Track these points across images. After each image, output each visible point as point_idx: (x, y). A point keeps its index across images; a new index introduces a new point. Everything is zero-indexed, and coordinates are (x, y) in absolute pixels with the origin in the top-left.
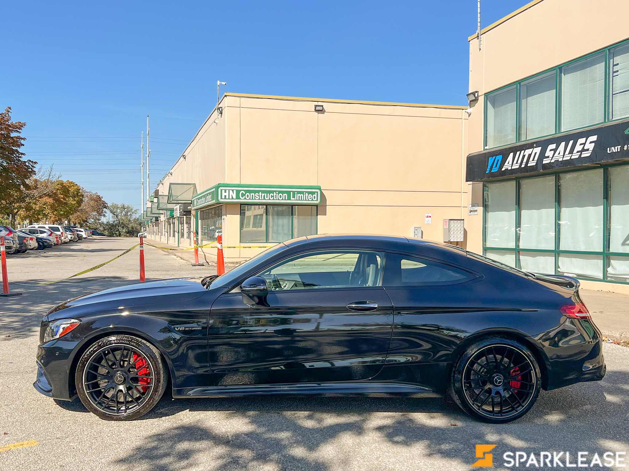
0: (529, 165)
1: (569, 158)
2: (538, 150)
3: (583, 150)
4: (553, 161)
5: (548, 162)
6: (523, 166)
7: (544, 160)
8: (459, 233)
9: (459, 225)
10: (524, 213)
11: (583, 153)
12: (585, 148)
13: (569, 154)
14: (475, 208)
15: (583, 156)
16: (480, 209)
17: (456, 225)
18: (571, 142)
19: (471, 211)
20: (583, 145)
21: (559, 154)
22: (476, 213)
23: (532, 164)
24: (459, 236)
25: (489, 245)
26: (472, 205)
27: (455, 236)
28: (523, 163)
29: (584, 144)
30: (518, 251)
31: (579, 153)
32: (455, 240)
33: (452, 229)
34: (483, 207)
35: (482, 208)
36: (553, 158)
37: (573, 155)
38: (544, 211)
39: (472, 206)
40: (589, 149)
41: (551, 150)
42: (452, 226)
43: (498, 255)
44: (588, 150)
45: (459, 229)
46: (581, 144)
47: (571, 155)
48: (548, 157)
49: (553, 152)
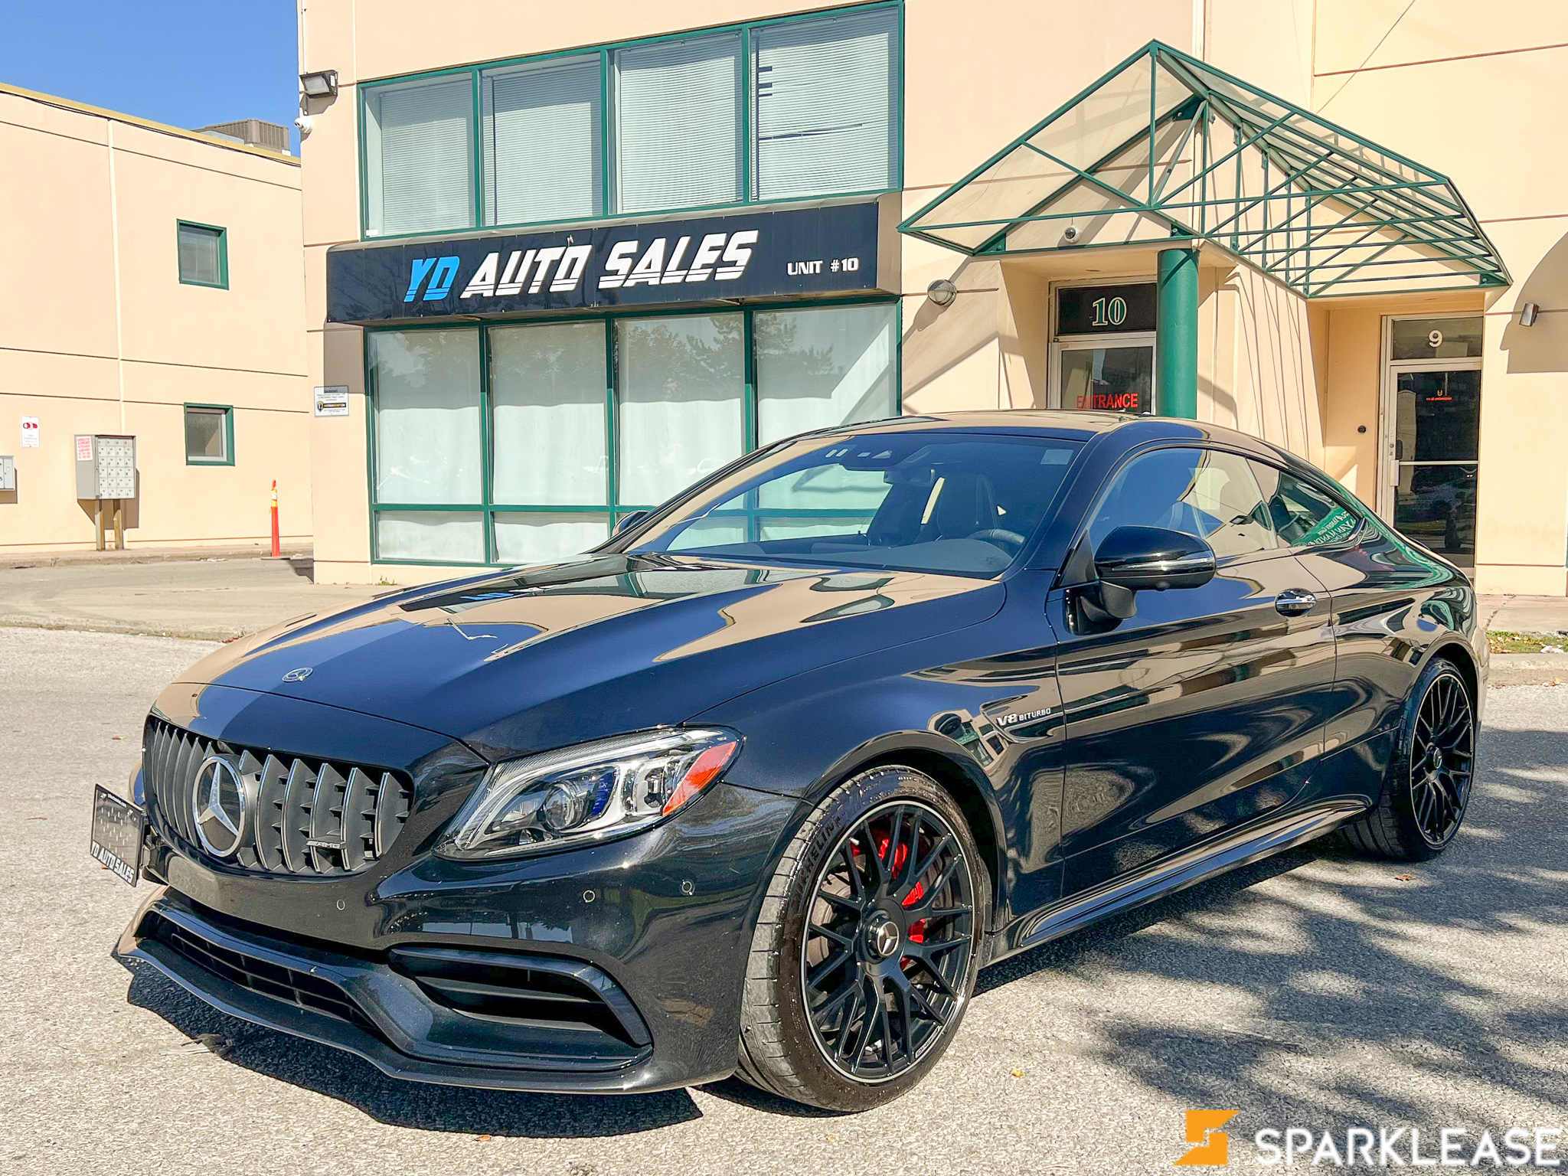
0: (553, 289)
1: (679, 280)
2: (582, 253)
3: (720, 263)
4: (630, 283)
5: (617, 284)
6: (534, 290)
7: (602, 278)
8: (122, 474)
9: (122, 453)
10: (504, 414)
11: (719, 270)
12: (726, 258)
13: (677, 270)
14: (339, 398)
15: (718, 277)
16: (358, 402)
17: (113, 454)
18: (684, 242)
19: (322, 406)
20: (719, 252)
21: (649, 267)
22: (342, 411)
23: (561, 285)
24: (122, 484)
25: (384, 498)
26: (328, 389)
27: (114, 484)
28: (534, 284)
29: (723, 249)
30: (490, 512)
31: (710, 271)
32: (114, 496)
33: (104, 463)
34: (367, 394)
35: (363, 396)
36: (631, 276)
37: (690, 272)
38: (569, 411)
39: (325, 392)
40: (736, 262)
41: (622, 256)
42: (103, 454)
43: (424, 524)
44: (733, 264)
45: (122, 464)
46: (712, 249)
47: (685, 272)
48: (615, 273)
49: (629, 261)
